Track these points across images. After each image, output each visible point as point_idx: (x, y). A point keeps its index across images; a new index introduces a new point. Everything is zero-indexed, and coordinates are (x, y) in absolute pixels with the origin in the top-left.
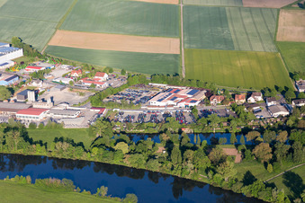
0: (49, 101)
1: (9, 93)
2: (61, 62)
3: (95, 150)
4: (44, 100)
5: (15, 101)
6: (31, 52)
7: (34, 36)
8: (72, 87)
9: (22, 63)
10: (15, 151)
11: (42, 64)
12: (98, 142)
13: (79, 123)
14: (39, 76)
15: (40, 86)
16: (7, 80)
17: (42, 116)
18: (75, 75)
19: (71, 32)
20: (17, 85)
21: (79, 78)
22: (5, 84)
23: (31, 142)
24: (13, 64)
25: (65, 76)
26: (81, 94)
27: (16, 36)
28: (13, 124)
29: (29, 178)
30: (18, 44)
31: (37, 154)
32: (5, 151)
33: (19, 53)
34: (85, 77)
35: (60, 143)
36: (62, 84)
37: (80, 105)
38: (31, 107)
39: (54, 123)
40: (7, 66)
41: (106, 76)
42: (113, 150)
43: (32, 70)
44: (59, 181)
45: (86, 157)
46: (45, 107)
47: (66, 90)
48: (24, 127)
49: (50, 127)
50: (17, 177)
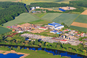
0: (68, 38)
1: (59, 36)
2: (73, 30)
3: (78, 51)
4: (67, 38)
5: (60, 38)
6: (66, 27)
7: (68, 23)
8: (75, 36)
9: (63, 29)
10: (59, 49)
11: (68, 30)
12: (79, 49)
13: (75, 44)
14: (67, 32)
15: (67, 35)
16: (59, 33)
17: (66, 42)
18: (76, 33)
19: (77, 23)
20: (61, 34)
21: (77, 34)
22: (59, 34)
23: (63, 47)
24: (61, 29)
25: (74, 33)
26: (77, 38)
27: (63, 22)
28: (59, 43)
29: (61, 55)
30: (63, 24)
31: (64, 50)
32: (56, 49)
33: (63, 27)
34: (79, 34)
35: (69, 48)
36: (72, 35)
37: (76, 40)
38: (64, 39)
39: (69, 44)
40: (60, 29)
41: (84, 34)
42: (82, 51)
43: (66, 31)
44: (68, 57)
45: (75, 52)
46: (67, 40)
47: (73, 36)
48: (61, 44)
49: (68, 45)
50: (58, 55)
